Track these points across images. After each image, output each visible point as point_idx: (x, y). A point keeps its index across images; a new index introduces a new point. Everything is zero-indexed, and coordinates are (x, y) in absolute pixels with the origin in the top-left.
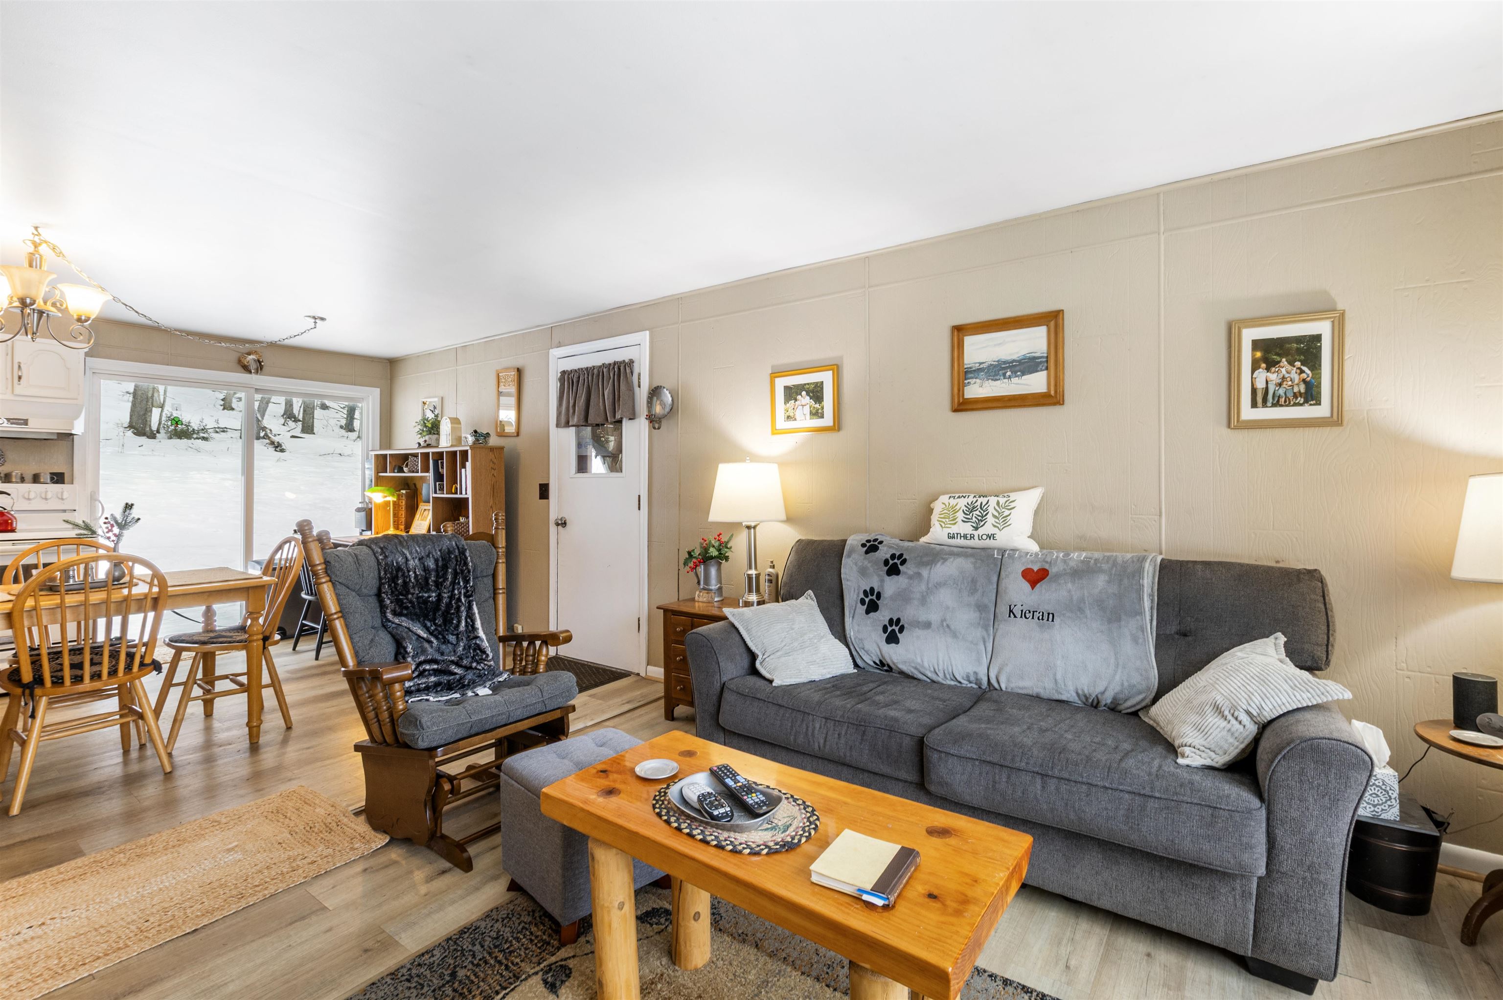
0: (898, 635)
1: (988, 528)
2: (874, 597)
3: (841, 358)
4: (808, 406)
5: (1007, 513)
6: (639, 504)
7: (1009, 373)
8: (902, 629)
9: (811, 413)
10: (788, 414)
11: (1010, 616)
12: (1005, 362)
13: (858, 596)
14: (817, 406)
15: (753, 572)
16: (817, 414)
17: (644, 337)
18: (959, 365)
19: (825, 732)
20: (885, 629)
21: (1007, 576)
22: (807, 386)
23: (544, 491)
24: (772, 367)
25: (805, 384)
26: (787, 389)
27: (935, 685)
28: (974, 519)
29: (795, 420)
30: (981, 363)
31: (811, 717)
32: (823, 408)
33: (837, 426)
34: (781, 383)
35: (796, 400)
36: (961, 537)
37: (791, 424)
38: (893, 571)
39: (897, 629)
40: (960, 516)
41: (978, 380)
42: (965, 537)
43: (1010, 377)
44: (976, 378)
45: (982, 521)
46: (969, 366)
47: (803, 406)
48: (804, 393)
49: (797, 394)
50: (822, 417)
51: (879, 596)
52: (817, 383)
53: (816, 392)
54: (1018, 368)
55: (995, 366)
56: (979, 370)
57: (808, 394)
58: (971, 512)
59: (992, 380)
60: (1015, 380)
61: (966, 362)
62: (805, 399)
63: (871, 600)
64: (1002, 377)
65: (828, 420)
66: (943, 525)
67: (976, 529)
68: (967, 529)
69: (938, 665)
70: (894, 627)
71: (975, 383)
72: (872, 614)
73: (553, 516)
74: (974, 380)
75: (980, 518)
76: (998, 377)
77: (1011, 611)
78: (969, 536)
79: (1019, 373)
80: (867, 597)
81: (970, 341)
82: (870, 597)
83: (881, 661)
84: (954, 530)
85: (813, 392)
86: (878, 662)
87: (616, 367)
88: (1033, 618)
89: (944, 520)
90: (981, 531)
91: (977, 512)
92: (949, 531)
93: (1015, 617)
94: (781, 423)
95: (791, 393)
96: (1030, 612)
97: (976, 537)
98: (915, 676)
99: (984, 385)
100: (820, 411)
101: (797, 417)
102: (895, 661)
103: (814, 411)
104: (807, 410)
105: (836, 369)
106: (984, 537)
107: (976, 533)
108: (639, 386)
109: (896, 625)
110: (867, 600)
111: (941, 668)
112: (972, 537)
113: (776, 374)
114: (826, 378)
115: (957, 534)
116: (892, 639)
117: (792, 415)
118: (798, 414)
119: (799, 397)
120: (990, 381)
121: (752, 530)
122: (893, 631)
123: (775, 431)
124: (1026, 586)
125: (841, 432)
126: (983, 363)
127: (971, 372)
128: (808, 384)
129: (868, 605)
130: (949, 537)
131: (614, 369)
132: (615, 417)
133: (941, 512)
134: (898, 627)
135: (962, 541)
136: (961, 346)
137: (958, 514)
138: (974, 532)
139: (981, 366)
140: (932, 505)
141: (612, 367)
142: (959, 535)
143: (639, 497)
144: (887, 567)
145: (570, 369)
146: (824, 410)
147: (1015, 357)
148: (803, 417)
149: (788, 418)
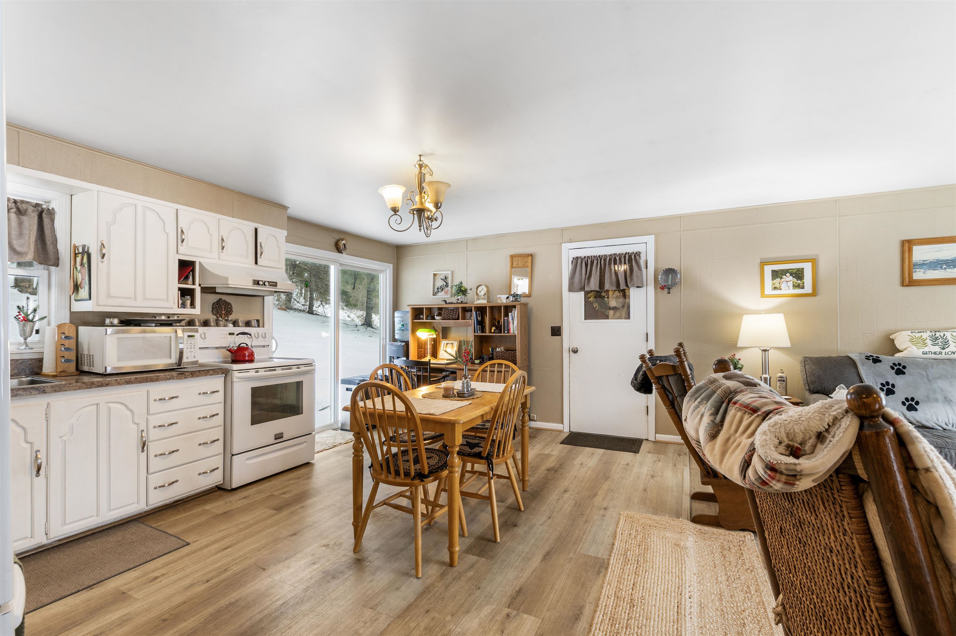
0: (915, 406)
1: (951, 349)
2: (890, 387)
3: (818, 256)
4: (791, 282)
6: (647, 338)
7: (944, 267)
8: (917, 403)
9: (794, 286)
10: (775, 286)
12: (942, 261)
14: (799, 282)
15: (767, 376)
17: (651, 239)
18: (908, 262)
20: (904, 404)
22: (791, 270)
23: (556, 331)
24: (761, 259)
25: (789, 269)
26: (773, 271)
28: (940, 344)
29: (781, 289)
30: (924, 261)
32: (803, 283)
33: (814, 293)
34: (769, 268)
35: (781, 278)
36: (932, 353)
37: (777, 292)
38: (900, 372)
40: (929, 342)
41: (922, 270)
42: (935, 353)
43: (945, 269)
44: (921, 269)
45: (945, 345)
47: (787, 282)
48: (788, 274)
49: (782, 275)
50: (803, 288)
51: (893, 386)
52: (799, 269)
53: (798, 274)
54: (951, 264)
55: (935, 262)
56: (923, 264)
57: (791, 274)
58: (936, 340)
59: (932, 270)
60: (949, 270)
61: (914, 260)
62: (789, 278)
63: (887, 389)
64: (940, 269)
65: (808, 289)
66: (919, 347)
67: (944, 349)
68: (937, 349)
69: (949, 421)
70: (910, 402)
71: (920, 271)
72: (891, 396)
73: (566, 346)
74: (919, 270)
75: (943, 343)
76: (937, 268)
78: (938, 353)
80: (885, 386)
81: (917, 249)
82: (887, 387)
84: (926, 349)
85: (795, 274)
87: (627, 255)
89: (918, 344)
90: (947, 350)
91: (940, 340)
92: (923, 350)
94: (768, 290)
95: (776, 274)
97: (943, 353)
98: (935, 428)
99: (926, 273)
100: (801, 285)
102: (919, 420)
103: (796, 285)
104: (790, 284)
105: (814, 261)
106: (949, 354)
107: (943, 351)
108: (647, 267)
109: (912, 402)
110: (885, 388)
111: (951, 422)
112: (941, 353)
113: (763, 263)
114: (807, 266)
115: (929, 352)
116: (911, 408)
117: (778, 286)
118: (783, 286)
119: (784, 277)
121: (767, 352)
122: (911, 404)
123: (763, 295)
125: (817, 297)
127: (917, 265)
128: (792, 269)
129: (886, 392)
130: (923, 353)
131: (625, 257)
132: (627, 286)
133: (911, 341)
134: (914, 402)
135: (933, 356)
136: (910, 251)
137: (926, 341)
138: (942, 351)
139: (925, 262)
140: (891, 337)
141: (623, 256)
142: (930, 353)
143: (647, 334)
144: (894, 371)
145: (583, 256)
146: (805, 284)
147: (949, 258)
148: (787, 288)
149: (775, 288)
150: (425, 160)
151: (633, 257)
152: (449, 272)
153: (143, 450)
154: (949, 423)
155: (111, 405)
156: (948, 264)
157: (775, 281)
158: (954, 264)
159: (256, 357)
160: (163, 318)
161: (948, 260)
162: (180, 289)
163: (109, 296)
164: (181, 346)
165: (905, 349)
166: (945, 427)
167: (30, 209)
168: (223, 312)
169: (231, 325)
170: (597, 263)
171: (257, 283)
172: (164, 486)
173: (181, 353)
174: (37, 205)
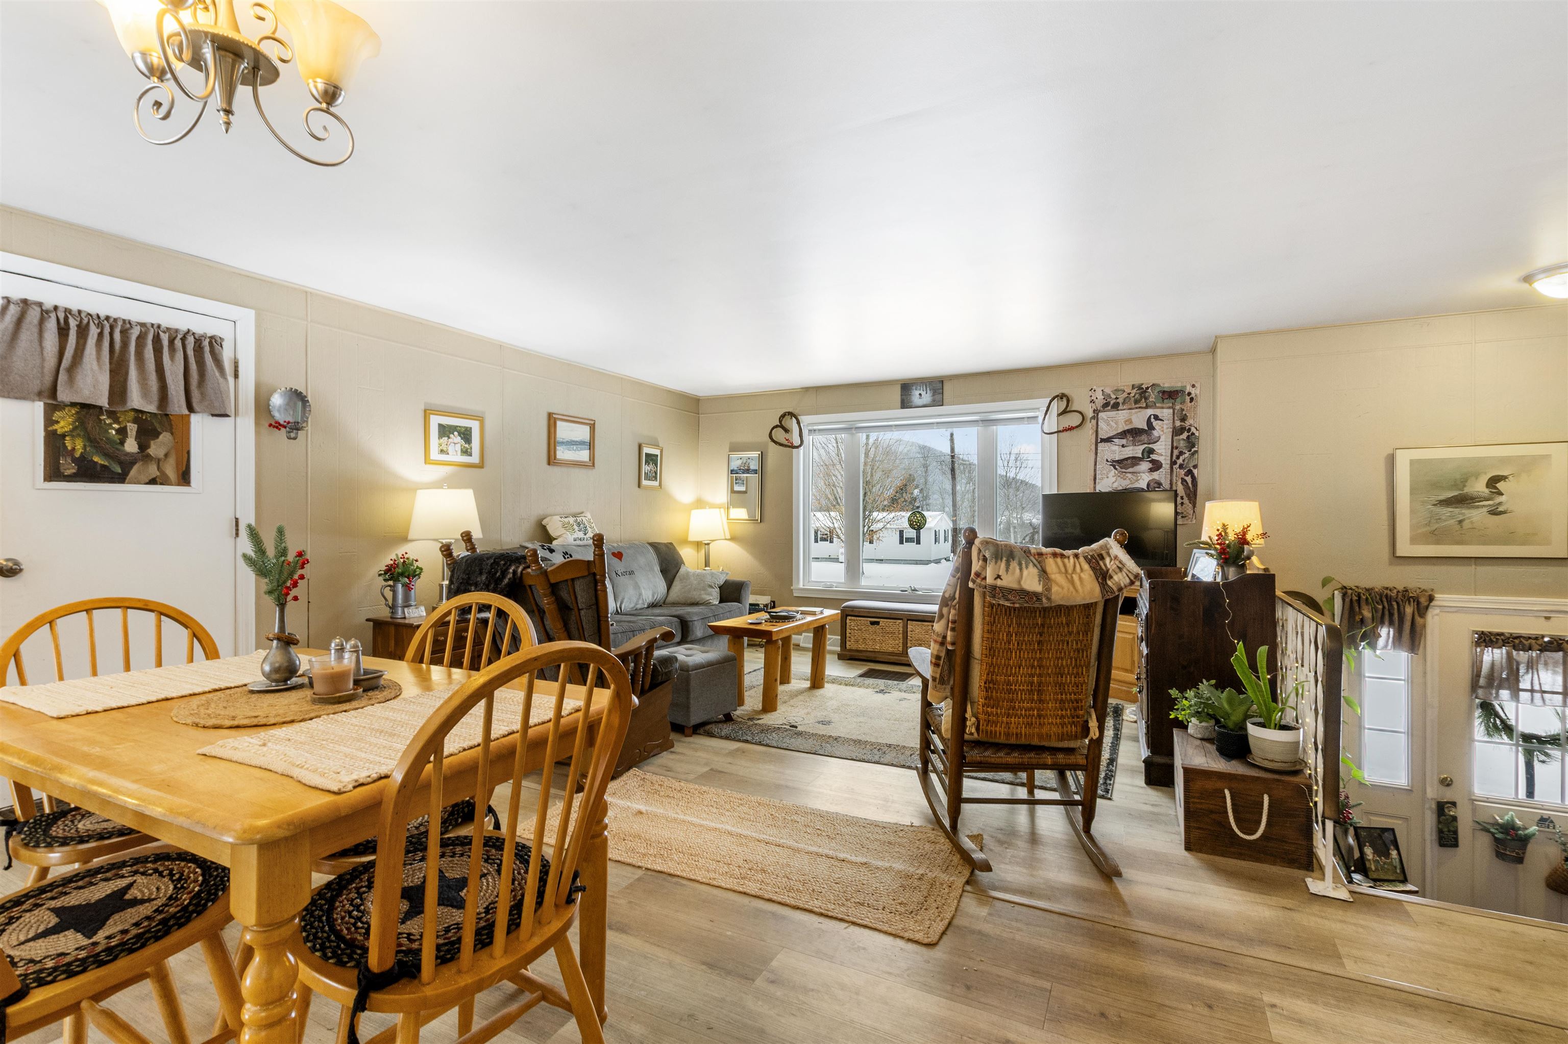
3: (485, 413)
4: (459, 445)
6: (237, 530)
7: (576, 448)
9: (461, 450)
14: (467, 446)
16: (466, 452)
17: (246, 318)
24: (426, 404)
26: (440, 426)
28: (583, 529)
29: (448, 454)
30: (563, 439)
32: (471, 448)
33: (481, 465)
34: (436, 420)
35: (449, 438)
37: (443, 457)
41: (561, 449)
42: (581, 539)
44: (560, 447)
46: (559, 439)
47: (455, 444)
48: (456, 433)
49: (450, 433)
52: (467, 428)
53: (466, 435)
56: (562, 443)
57: (459, 435)
59: (567, 450)
61: (556, 437)
62: (456, 438)
64: (573, 450)
65: (475, 459)
68: (581, 535)
76: (571, 449)
81: (558, 425)
87: (190, 341)
88: (627, 574)
89: (570, 530)
91: (582, 525)
92: (574, 536)
93: (619, 575)
95: (445, 431)
96: (624, 572)
99: (565, 452)
101: (450, 452)
103: (464, 450)
104: (458, 447)
105: (481, 419)
106: (589, 539)
107: (586, 537)
108: (236, 376)
112: (584, 539)
113: (428, 411)
114: (474, 425)
117: (445, 449)
118: (451, 449)
119: (452, 436)
123: (428, 460)
124: (618, 560)
125: (484, 470)
126: (565, 439)
127: (557, 443)
130: (575, 540)
131: (183, 339)
132: (191, 409)
133: (563, 526)
135: (580, 542)
136: (555, 426)
137: (575, 527)
139: (564, 441)
140: (544, 523)
141: (179, 336)
142: (578, 539)
143: (237, 520)
145: (49, 303)
146: (473, 450)
148: (455, 453)
149: (442, 451)
151: (206, 343)
157: (441, 440)
165: (559, 536)
170: (101, 335)
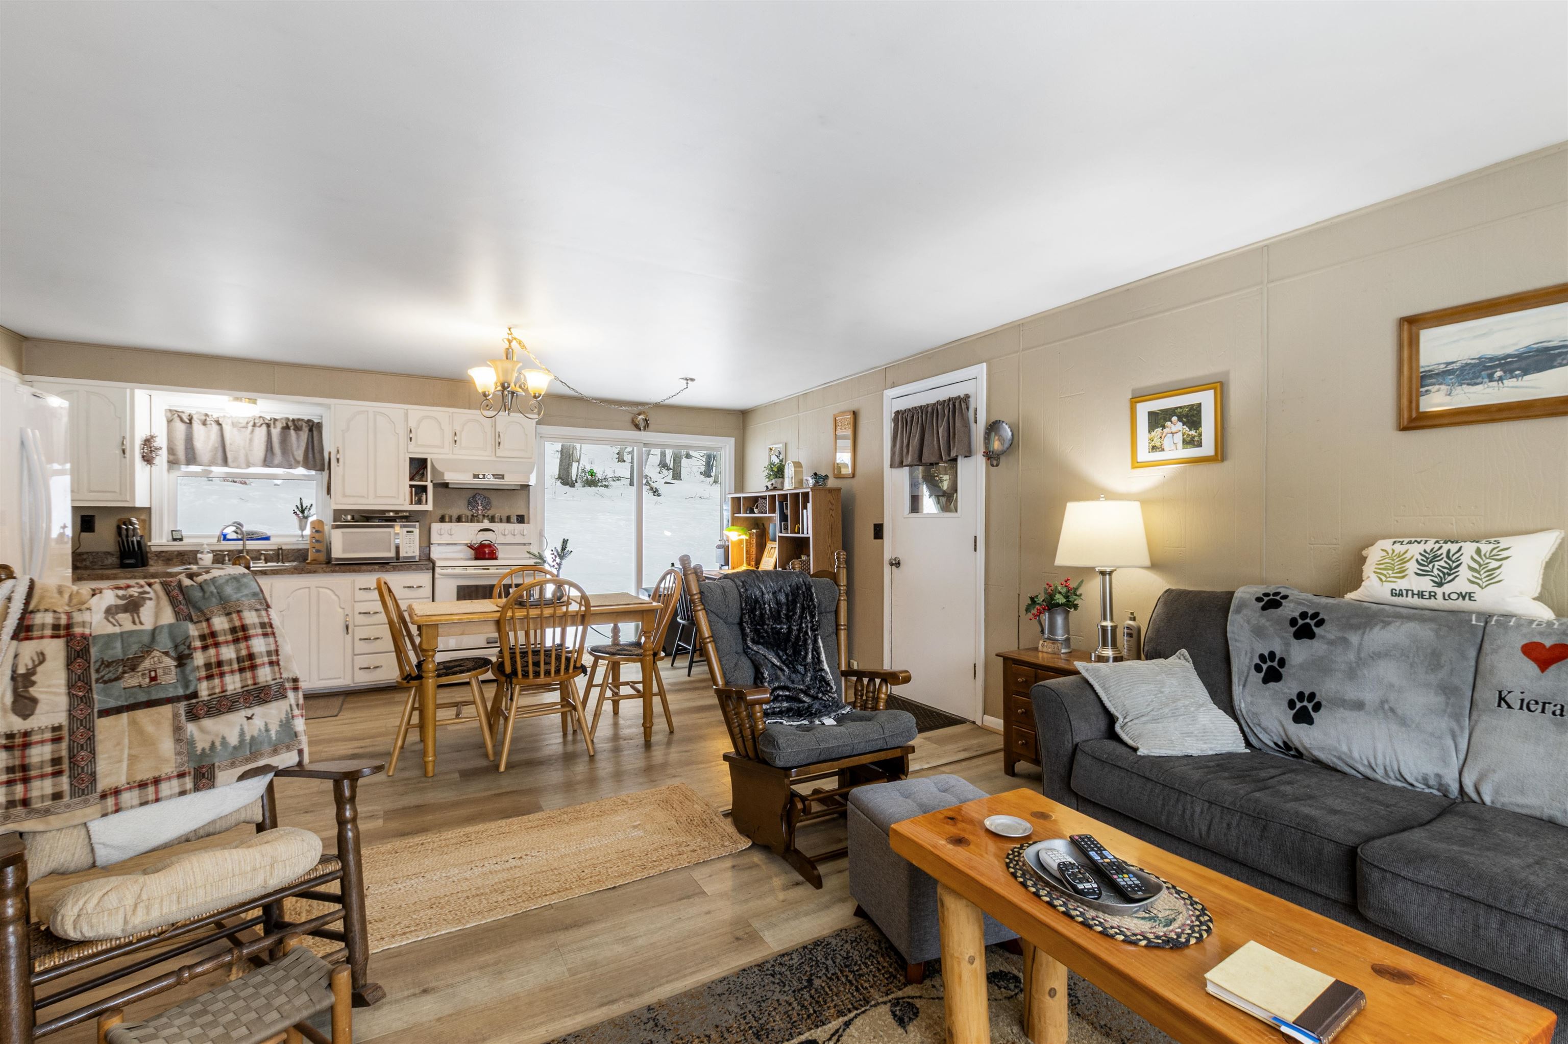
0: (1312, 713)
1: (1461, 584)
2: (1275, 664)
3: (1227, 373)
4: (1180, 434)
5: (1494, 564)
6: (975, 545)
7: (1498, 374)
8: (1317, 707)
9: (1184, 441)
10: (1153, 444)
11: (1499, 705)
12: (1491, 359)
13: (1251, 659)
14: (1193, 432)
15: (1108, 624)
16: (1192, 442)
17: (982, 371)
18: (1411, 368)
19: (1208, 818)
20: (1291, 704)
21: (1495, 651)
22: (1179, 410)
23: (878, 532)
24: (1133, 390)
25: (1177, 408)
26: (1151, 414)
27: (1370, 783)
28: (1436, 572)
29: (1163, 450)
30: (1448, 364)
31: (1189, 798)
32: (1200, 435)
33: (1221, 454)
34: (1143, 409)
35: (1164, 427)
36: (1413, 594)
37: (1157, 456)
38: (1305, 634)
39: (1310, 706)
40: (1412, 567)
41: (1443, 387)
42: (1421, 595)
43: (1501, 379)
44: (1441, 384)
45: (1449, 575)
46: (1427, 369)
47: (1172, 433)
48: (1175, 419)
49: (1166, 420)
50: (1200, 446)
51: (1282, 663)
52: (1192, 406)
53: (1191, 417)
54: (1515, 366)
55: (1474, 365)
56: (1446, 373)
57: (1180, 419)
58: (1431, 562)
59: (1468, 384)
60: (1512, 382)
61: (1422, 364)
62: (1176, 426)
63: (1270, 668)
64: (1486, 380)
65: (1208, 448)
66: (1384, 578)
67: (1440, 585)
68: (1425, 584)
69: (1375, 758)
70: (1305, 703)
71: (1438, 390)
72: (1272, 685)
73: (887, 556)
74: (1438, 387)
75: (1445, 571)
76: (1480, 380)
77: (1501, 699)
78: (1427, 594)
79: (1517, 372)
80: (1265, 662)
81: (1429, 336)
82: (1269, 663)
83: (1285, 743)
84: (1402, 585)
85: (1187, 416)
86: (1282, 745)
87: (951, 403)
88: (1543, 711)
89: (1385, 572)
90: (1447, 588)
91: (1442, 563)
92: (1394, 586)
93: (1509, 707)
94: (1144, 455)
95: (1157, 420)
96: (1537, 703)
97: (1440, 596)
98: (1339, 768)
99: (1454, 392)
100: (1196, 439)
101: (1166, 447)
102: (1308, 746)
104: (1179, 438)
105: (1220, 388)
106: (1454, 596)
107: (1440, 591)
108: (976, 422)
109: (1310, 701)
110: (1265, 667)
111: (1380, 761)
112: (1433, 595)
113: (1138, 398)
114: (1206, 400)
115: (1407, 591)
116: (1303, 717)
117: (1158, 444)
118: (1167, 443)
119: (1168, 424)
120: (1464, 386)
121: (1108, 577)
122: (1305, 708)
123: (1136, 464)
124: (1531, 668)
125: (1226, 463)
126: (1453, 363)
127: (1431, 377)
128: (1180, 407)
129: (1266, 674)
130: (1393, 593)
131: (948, 406)
132: (950, 455)
133: (1380, 562)
134: (1312, 704)
135: (1416, 601)
136: (1414, 343)
137: (1407, 565)
138: (1437, 590)
139: (1450, 367)
140: (1364, 553)
142: (1410, 593)
143: (976, 537)
144: (1295, 629)
145: (903, 408)
146: (1203, 437)
147: (1510, 350)
148: (1173, 447)
149: (1154, 448)
150: (516, 333)
152: (781, 445)
153: (348, 633)
154: (1376, 765)
155: (321, 590)
156: (1507, 367)
157: (1153, 434)
158: (1523, 364)
159: (500, 555)
160: (391, 514)
161: (1509, 356)
162: (411, 486)
163: (345, 496)
164: (397, 541)
165: (1363, 582)
166: (1369, 773)
167: (304, 424)
168: (480, 507)
169: (486, 521)
170: (918, 419)
171: (476, 476)
172: (369, 668)
173: (397, 548)
174: (309, 421)
